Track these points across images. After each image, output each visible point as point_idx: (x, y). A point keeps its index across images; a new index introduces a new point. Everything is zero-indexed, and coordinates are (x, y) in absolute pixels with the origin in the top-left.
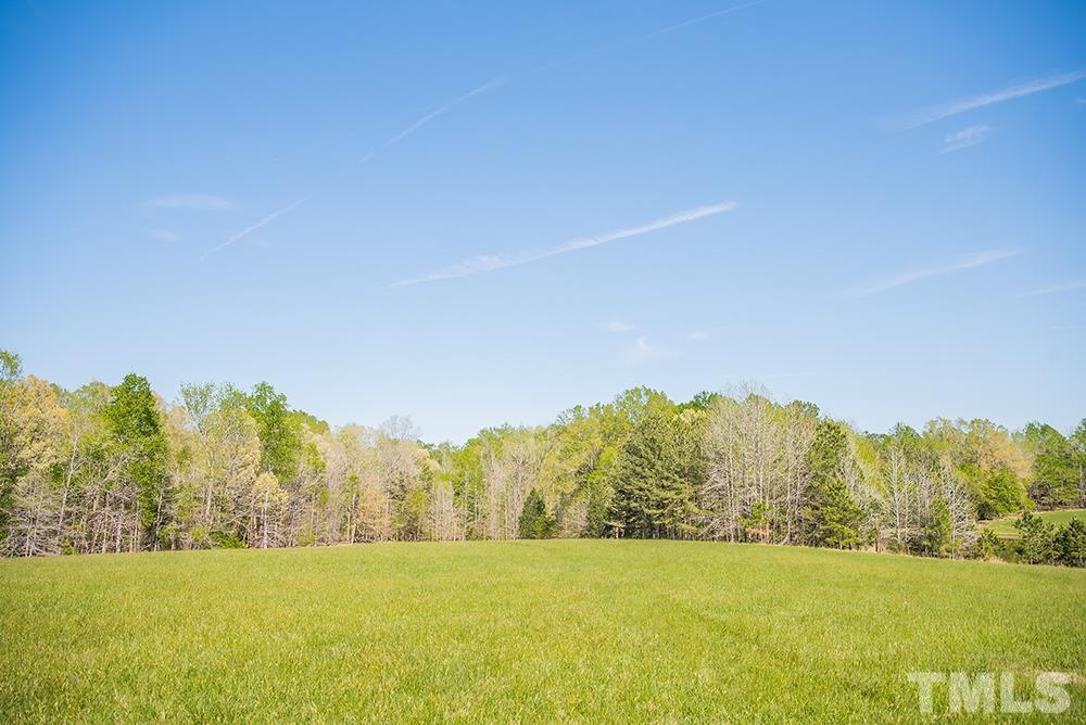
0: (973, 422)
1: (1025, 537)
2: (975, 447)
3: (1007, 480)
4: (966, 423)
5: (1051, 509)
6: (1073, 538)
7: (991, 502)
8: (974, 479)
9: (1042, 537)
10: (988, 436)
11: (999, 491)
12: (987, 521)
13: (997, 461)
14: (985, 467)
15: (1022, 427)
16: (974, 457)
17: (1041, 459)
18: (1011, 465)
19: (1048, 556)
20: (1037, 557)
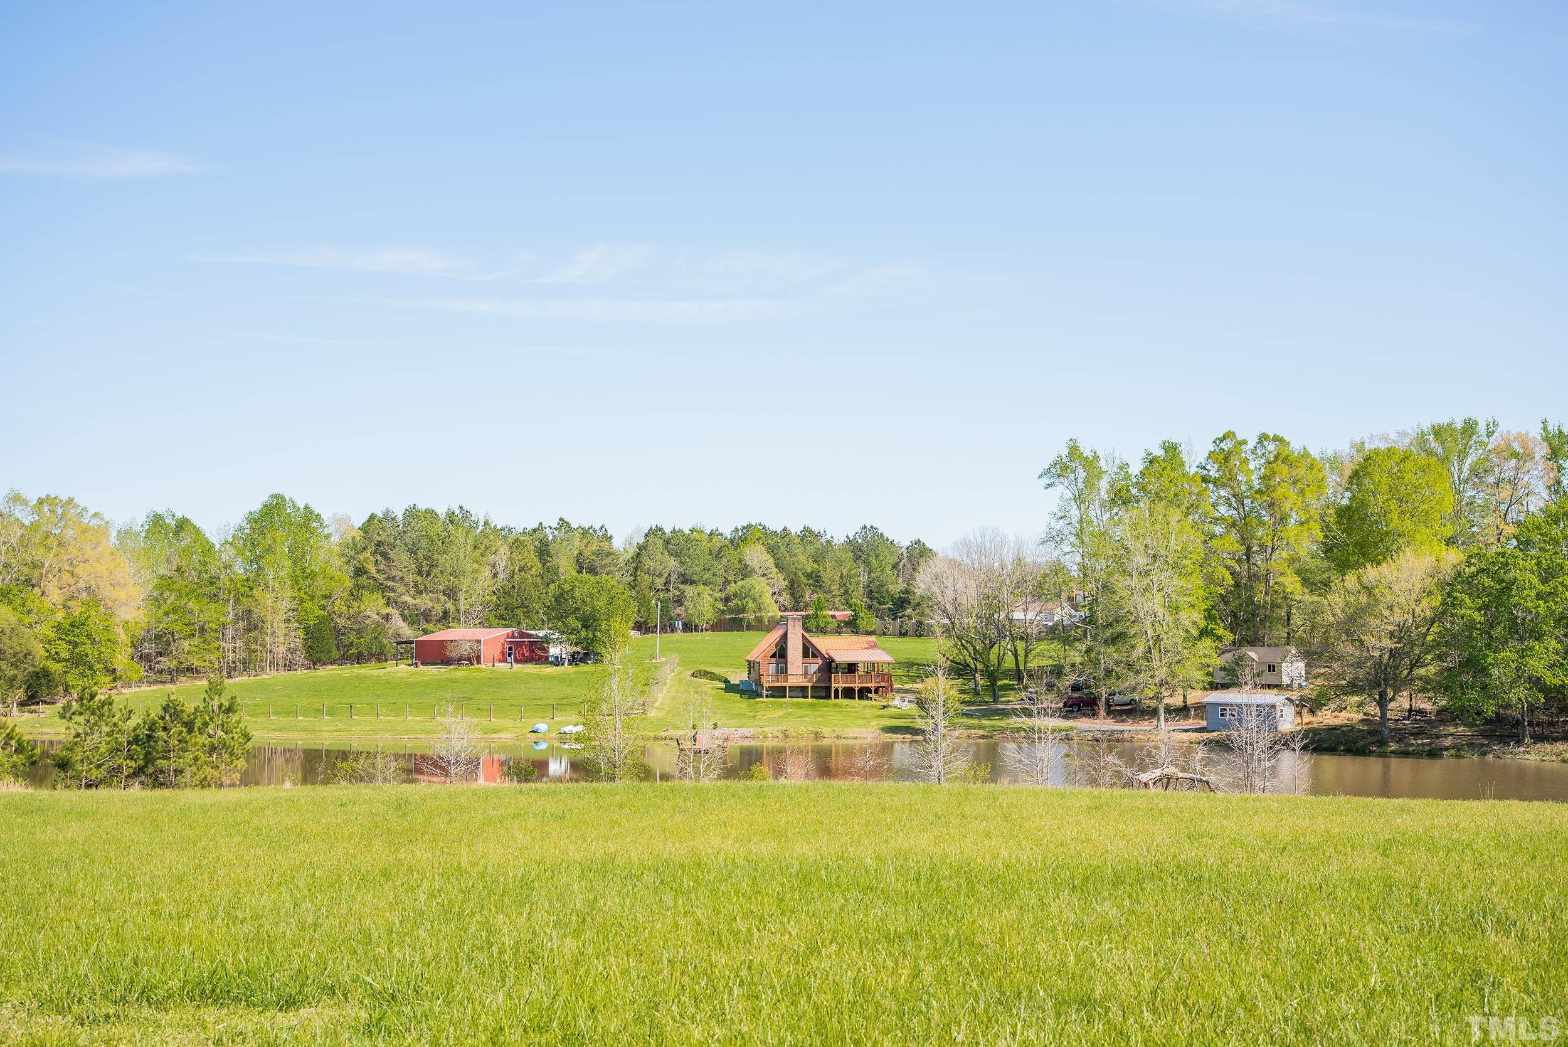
0: (41, 502)
1: (78, 735)
2: (39, 553)
3: (95, 623)
4: (25, 503)
5: (172, 681)
6: (163, 734)
7: (55, 668)
8: (27, 620)
9: (108, 735)
10: (69, 533)
11: (75, 645)
12: (42, 707)
13: (82, 585)
14: (55, 595)
15: (139, 519)
16: (36, 573)
17: (165, 584)
18: (107, 592)
19: (116, 771)
20: (95, 774)
